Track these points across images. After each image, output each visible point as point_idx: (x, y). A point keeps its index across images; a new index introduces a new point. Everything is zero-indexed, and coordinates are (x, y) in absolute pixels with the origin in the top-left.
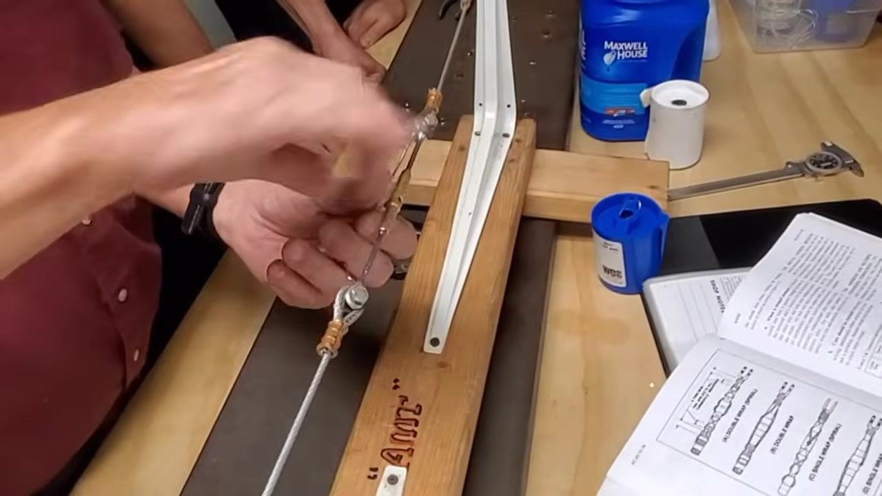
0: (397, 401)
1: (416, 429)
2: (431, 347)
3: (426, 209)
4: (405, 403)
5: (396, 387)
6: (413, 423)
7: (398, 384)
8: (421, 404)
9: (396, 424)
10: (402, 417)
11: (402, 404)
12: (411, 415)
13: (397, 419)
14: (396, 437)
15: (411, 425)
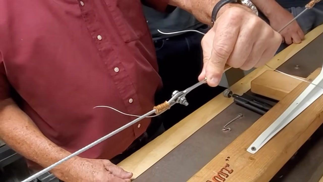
0: (224, 165)
1: (226, 178)
2: (251, 150)
3: (277, 101)
4: (227, 167)
5: (227, 160)
6: (226, 176)
7: (229, 159)
8: (233, 170)
9: (218, 173)
10: (223, 172)
11: (226, 167)
12: (227, 173)
13: (220, 172)
14: (216, 178)
15: (224, 176)
